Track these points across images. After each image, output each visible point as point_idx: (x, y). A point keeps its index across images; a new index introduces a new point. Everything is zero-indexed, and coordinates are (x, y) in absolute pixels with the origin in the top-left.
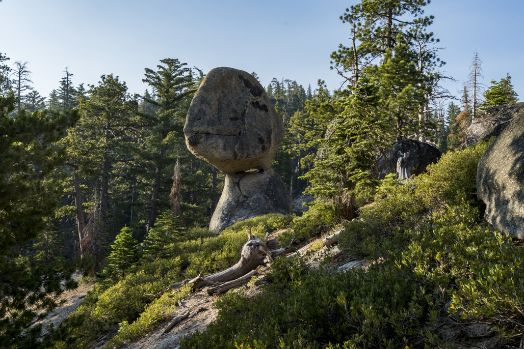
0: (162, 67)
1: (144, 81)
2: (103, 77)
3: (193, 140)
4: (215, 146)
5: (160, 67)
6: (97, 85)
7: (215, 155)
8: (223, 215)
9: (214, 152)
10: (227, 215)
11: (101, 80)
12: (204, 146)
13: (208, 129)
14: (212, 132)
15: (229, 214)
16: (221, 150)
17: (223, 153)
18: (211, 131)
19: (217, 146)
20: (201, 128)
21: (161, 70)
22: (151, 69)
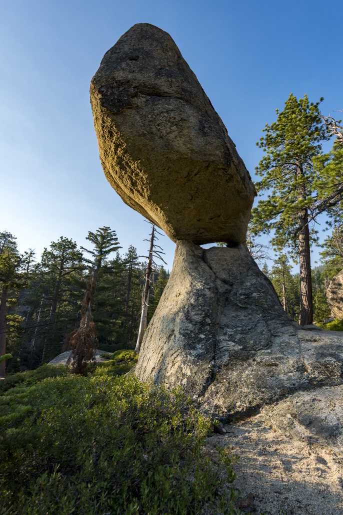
0: (100, 232)
1: (87, 238)
2: (62, 238)
3: (112, 94)
4: (178, 118)
5: (98, 231)
6: (56, 242)
7: (176, 144)
8: (190, 326)
9: (172, 136)
10: (203, 324)
11: (60, 239)
12: (143, 117)
13: (158, 82)
14: (166, 90)
15: (208, 320)
16: (193, 133)
17: (199, 142)
18: (165, 88)
19: (182, 120)
20: (138, 76)
21: (99, 233)
22: (92, 232)
